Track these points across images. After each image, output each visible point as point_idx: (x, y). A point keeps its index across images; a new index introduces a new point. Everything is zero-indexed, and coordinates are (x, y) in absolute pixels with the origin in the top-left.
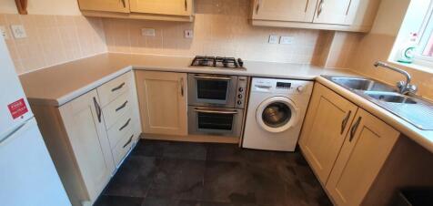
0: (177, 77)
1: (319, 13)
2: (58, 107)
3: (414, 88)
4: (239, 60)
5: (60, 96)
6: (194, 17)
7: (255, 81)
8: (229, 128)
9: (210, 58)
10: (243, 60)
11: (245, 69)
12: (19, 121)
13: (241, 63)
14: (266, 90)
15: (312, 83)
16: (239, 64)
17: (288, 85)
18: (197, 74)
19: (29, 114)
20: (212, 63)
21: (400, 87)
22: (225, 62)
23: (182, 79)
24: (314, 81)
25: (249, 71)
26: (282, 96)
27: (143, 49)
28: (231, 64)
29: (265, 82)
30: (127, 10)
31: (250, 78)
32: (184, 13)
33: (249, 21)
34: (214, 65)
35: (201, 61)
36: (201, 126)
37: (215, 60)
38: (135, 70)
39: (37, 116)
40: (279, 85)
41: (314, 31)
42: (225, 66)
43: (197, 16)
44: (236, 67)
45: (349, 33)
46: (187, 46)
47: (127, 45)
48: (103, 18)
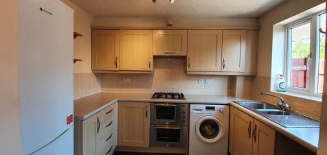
0: (143, 105)
1: (224, 66)
2: (82, 121)
3: (287, 106)
4: (181, 94)
5: (85, 115)
6: (154, 71)
7: (192, 106)
8: (178, 141)
9: (164, 94)
10: (184, 94)
11: (185, 99)
12: (69, 126)
13: (182, 95)
14: (199, 112)
15: (228, 106)
16: (181, 96)
17: (213, 108)
18: (156, 103)
19: (72, 123)
20: (165, 96)
21: (280, 106)
22: (173, 95)
23: (147, 107)
24: (229, 105)
25: (188, 100)
26: (210, 115)
27: (122, 89)
28: (177, 97)
29: (198, 107)
30: (117, 69)
31: (189, 104)
32: (148, 69)
33: (186, 72)
34: (166, 98)
35: (158, 95)
36: (158, 140)
37: (166, 94)
38: (119, 101)
39: (75, 125)
40: (207, 108)
41: (224, 76)
42: (173, 98)
43: (156, 70)
44: (180, 98)
45: (245, 77)
46: (149, 86)
47: (113, 87)
48: (102, 73)
